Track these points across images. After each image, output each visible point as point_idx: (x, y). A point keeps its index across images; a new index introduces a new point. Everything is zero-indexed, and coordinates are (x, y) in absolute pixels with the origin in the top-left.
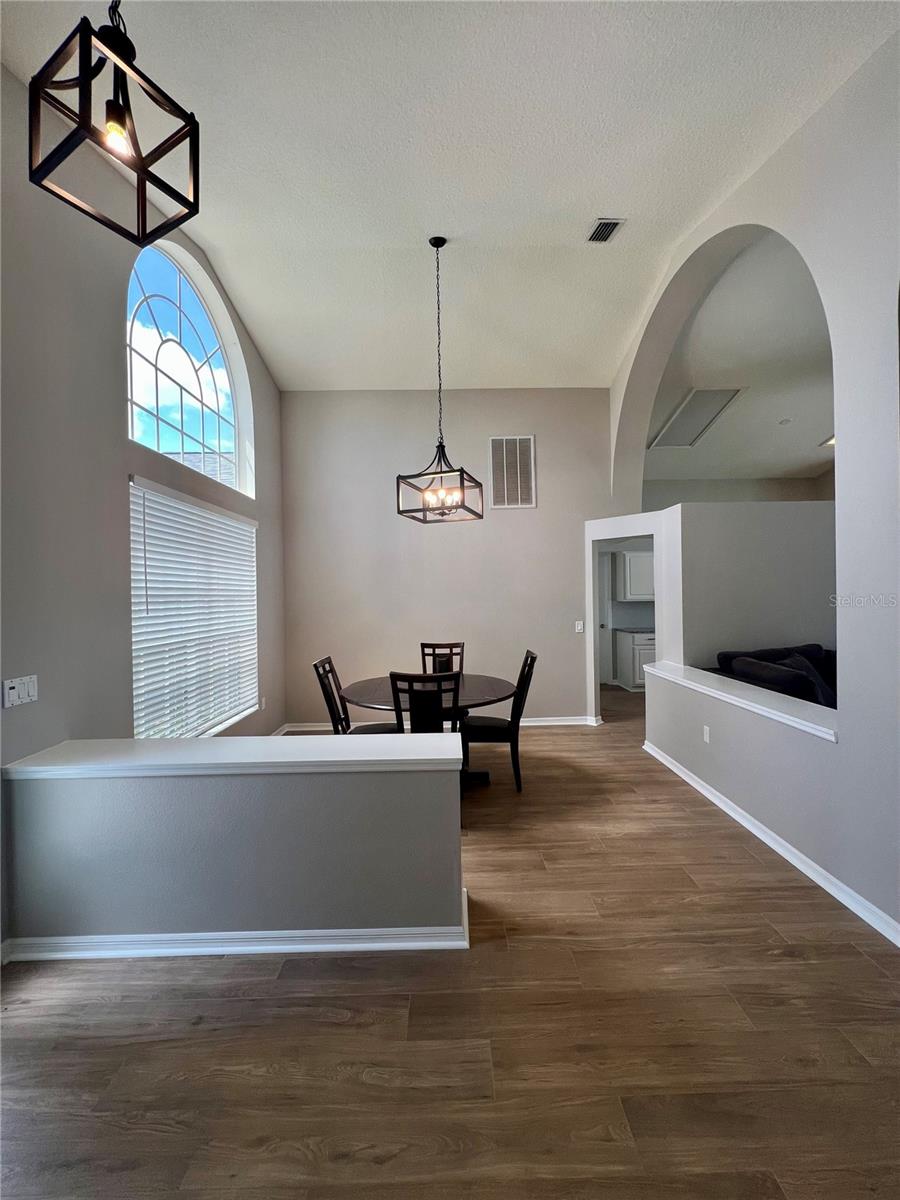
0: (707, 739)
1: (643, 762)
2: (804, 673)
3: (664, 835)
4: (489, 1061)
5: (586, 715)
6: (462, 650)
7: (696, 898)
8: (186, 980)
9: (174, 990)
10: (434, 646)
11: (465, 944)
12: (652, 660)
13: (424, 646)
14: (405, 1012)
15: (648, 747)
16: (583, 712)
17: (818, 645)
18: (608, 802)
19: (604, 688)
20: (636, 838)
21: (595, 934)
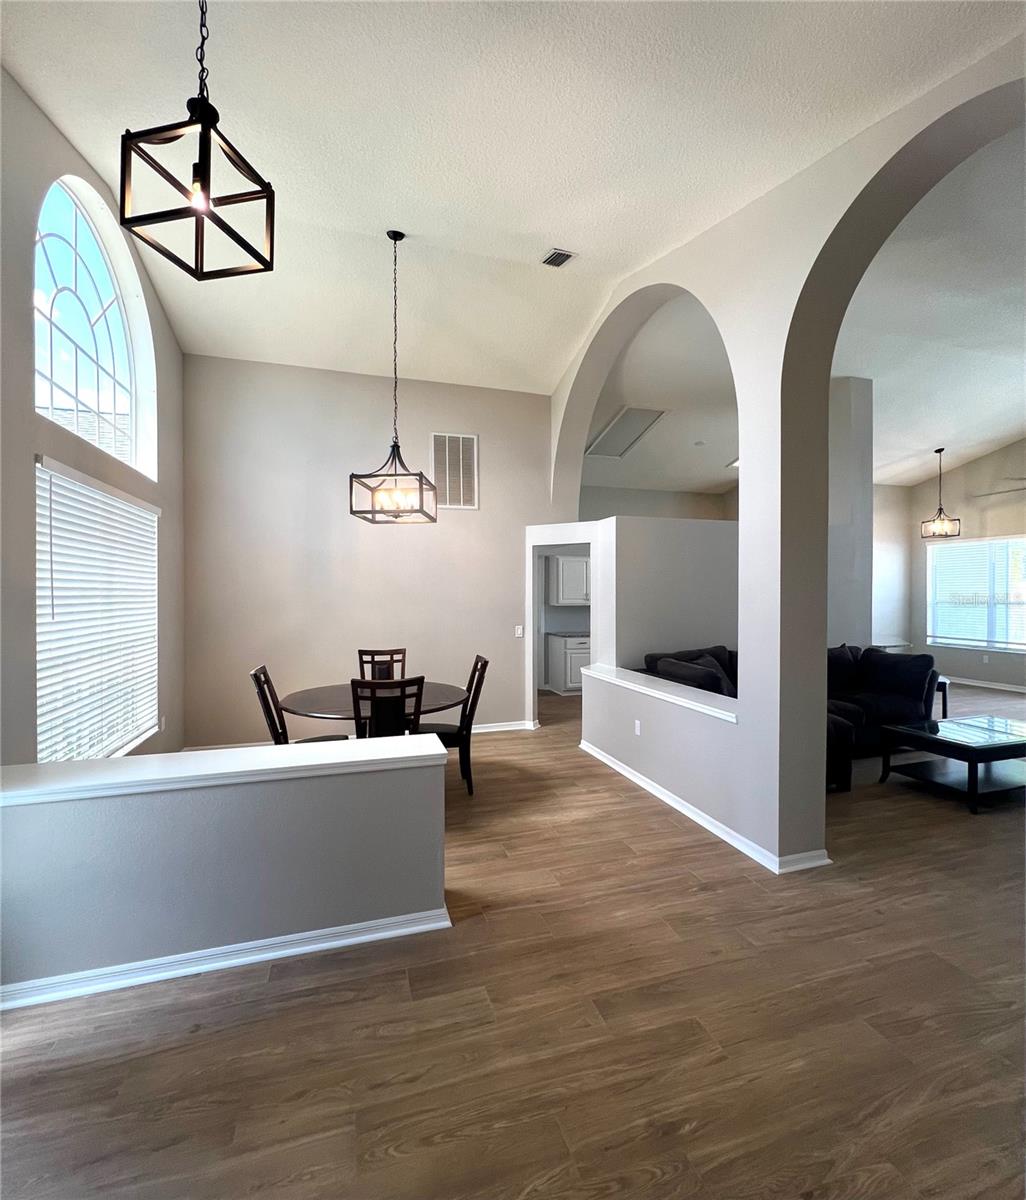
0: (638, 732)
1: (581, 759)
2: (714, 671)
3: (606, 817)
4: (485, 1000)
5: (524, 719)
6: (404, 656)
7: (635, 862)
8: (167, 1001)
9: (155, 1011)
10: (373, 653)
11: (447, 924)
12: (587, 663)
13: (362, 653)
14: (407, 982)
15: (585, 746)
16: (522, 718)
17: (724, 647)
18: (554, 795)
19: (542, 695)
20: (583, 823)
21: (558, 899)
